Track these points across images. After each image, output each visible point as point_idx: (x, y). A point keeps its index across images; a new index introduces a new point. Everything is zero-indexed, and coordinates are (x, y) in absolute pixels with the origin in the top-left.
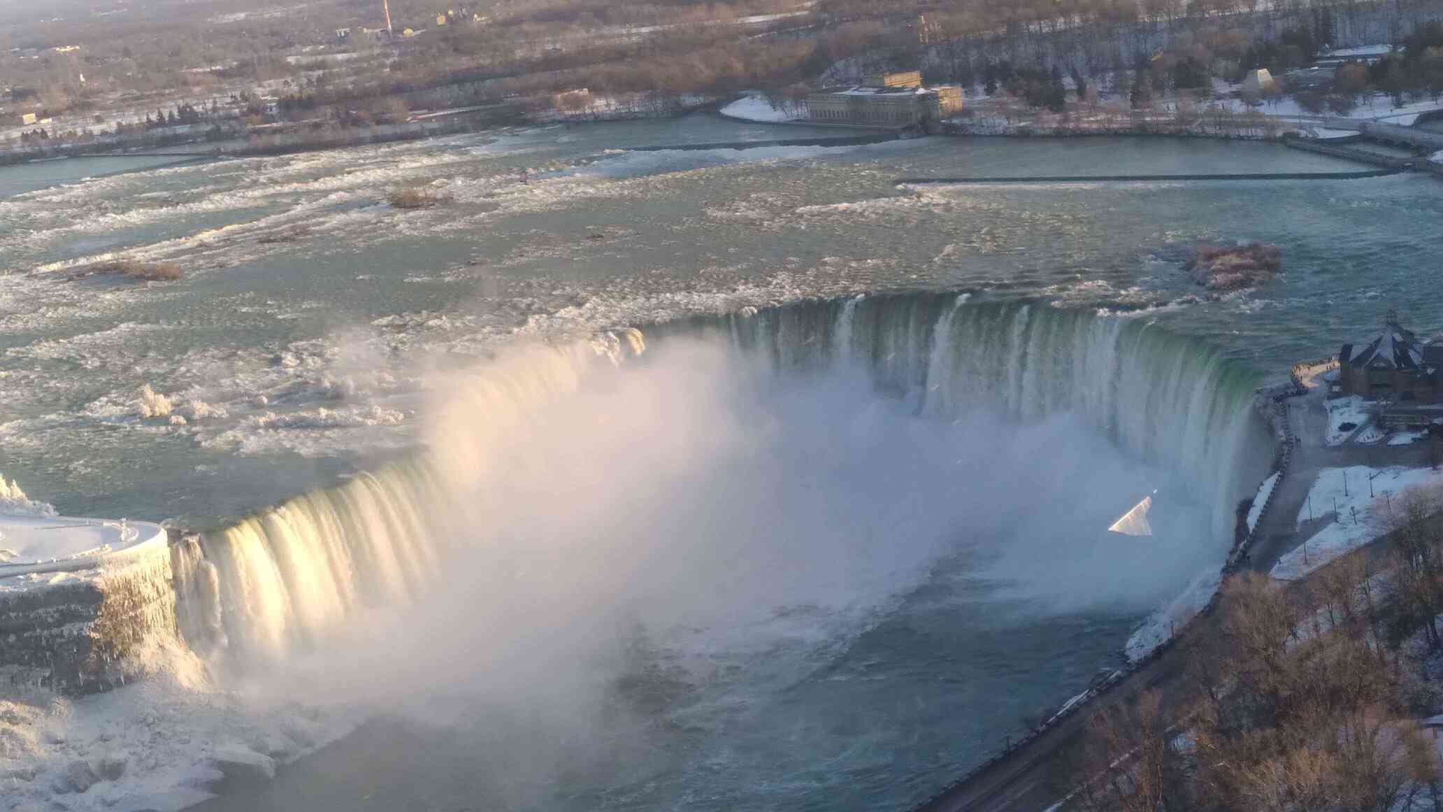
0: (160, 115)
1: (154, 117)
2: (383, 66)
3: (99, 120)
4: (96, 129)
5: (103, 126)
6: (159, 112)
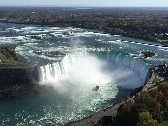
2: (65, 19)
4: (35, 22)
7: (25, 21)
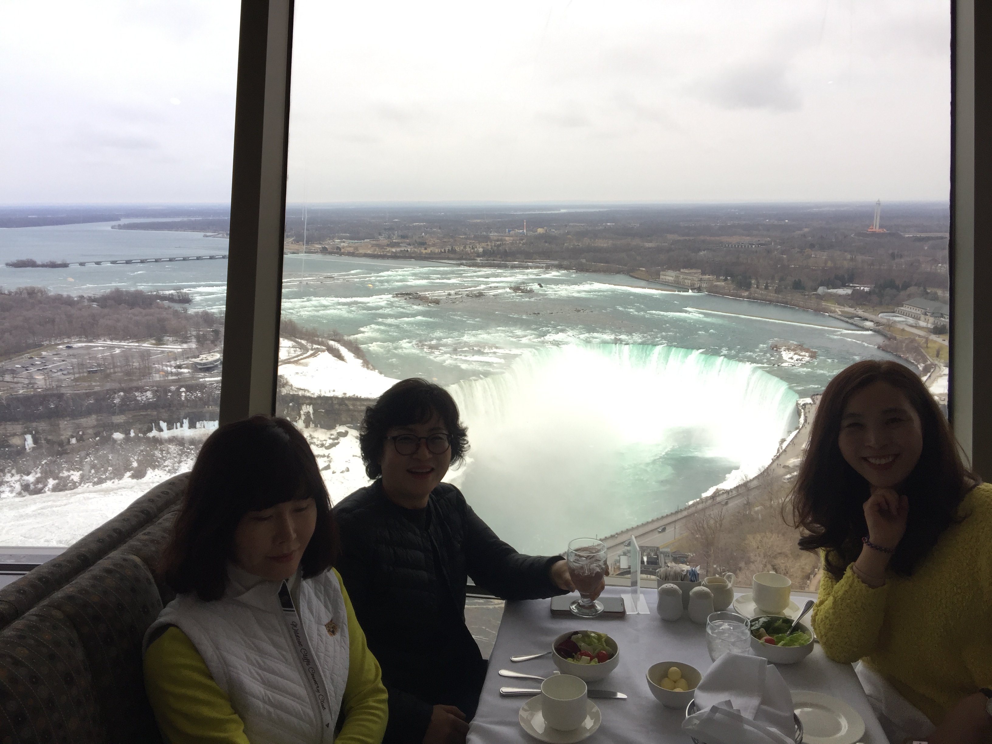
0: (445, 250)
1: (443, 250)
2: (520, 243)
3: (426, 249)
4: (424, 251)
5: (426, 251)
6: (445, 249)
7: (394, 250)
